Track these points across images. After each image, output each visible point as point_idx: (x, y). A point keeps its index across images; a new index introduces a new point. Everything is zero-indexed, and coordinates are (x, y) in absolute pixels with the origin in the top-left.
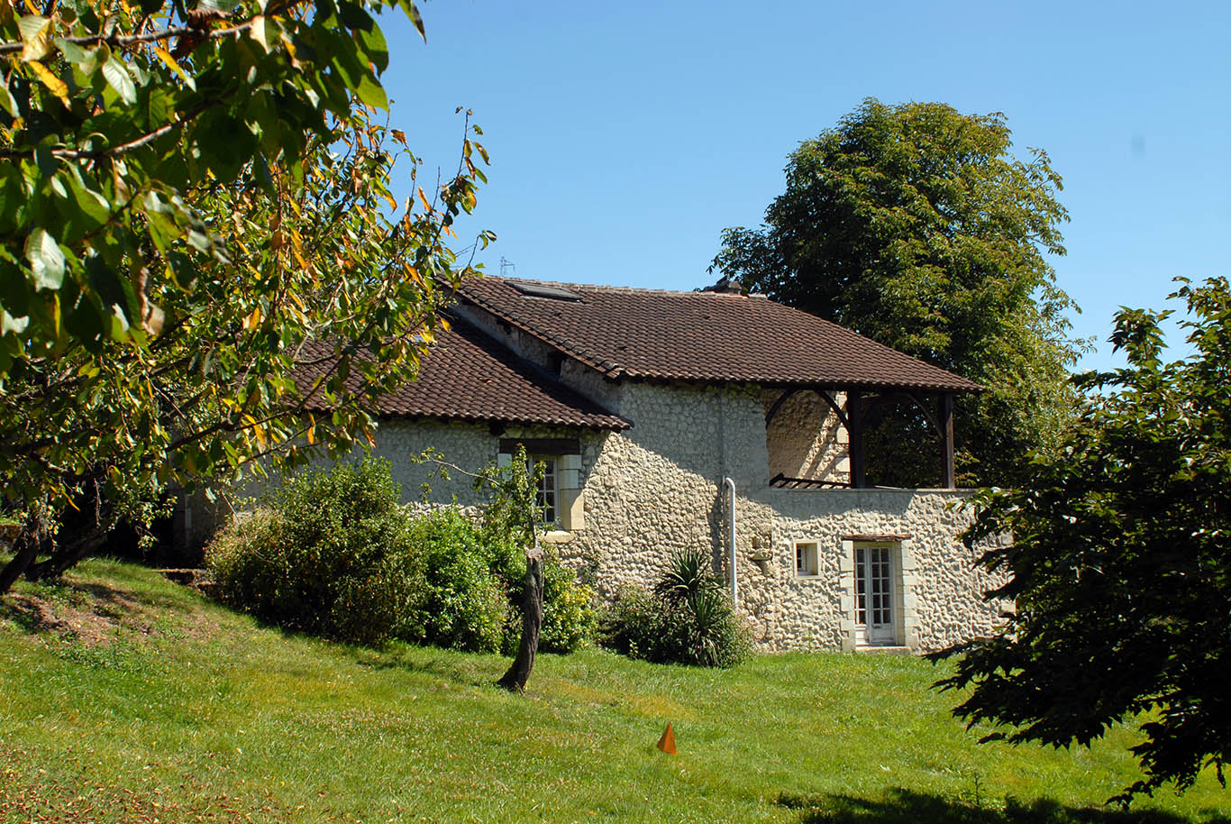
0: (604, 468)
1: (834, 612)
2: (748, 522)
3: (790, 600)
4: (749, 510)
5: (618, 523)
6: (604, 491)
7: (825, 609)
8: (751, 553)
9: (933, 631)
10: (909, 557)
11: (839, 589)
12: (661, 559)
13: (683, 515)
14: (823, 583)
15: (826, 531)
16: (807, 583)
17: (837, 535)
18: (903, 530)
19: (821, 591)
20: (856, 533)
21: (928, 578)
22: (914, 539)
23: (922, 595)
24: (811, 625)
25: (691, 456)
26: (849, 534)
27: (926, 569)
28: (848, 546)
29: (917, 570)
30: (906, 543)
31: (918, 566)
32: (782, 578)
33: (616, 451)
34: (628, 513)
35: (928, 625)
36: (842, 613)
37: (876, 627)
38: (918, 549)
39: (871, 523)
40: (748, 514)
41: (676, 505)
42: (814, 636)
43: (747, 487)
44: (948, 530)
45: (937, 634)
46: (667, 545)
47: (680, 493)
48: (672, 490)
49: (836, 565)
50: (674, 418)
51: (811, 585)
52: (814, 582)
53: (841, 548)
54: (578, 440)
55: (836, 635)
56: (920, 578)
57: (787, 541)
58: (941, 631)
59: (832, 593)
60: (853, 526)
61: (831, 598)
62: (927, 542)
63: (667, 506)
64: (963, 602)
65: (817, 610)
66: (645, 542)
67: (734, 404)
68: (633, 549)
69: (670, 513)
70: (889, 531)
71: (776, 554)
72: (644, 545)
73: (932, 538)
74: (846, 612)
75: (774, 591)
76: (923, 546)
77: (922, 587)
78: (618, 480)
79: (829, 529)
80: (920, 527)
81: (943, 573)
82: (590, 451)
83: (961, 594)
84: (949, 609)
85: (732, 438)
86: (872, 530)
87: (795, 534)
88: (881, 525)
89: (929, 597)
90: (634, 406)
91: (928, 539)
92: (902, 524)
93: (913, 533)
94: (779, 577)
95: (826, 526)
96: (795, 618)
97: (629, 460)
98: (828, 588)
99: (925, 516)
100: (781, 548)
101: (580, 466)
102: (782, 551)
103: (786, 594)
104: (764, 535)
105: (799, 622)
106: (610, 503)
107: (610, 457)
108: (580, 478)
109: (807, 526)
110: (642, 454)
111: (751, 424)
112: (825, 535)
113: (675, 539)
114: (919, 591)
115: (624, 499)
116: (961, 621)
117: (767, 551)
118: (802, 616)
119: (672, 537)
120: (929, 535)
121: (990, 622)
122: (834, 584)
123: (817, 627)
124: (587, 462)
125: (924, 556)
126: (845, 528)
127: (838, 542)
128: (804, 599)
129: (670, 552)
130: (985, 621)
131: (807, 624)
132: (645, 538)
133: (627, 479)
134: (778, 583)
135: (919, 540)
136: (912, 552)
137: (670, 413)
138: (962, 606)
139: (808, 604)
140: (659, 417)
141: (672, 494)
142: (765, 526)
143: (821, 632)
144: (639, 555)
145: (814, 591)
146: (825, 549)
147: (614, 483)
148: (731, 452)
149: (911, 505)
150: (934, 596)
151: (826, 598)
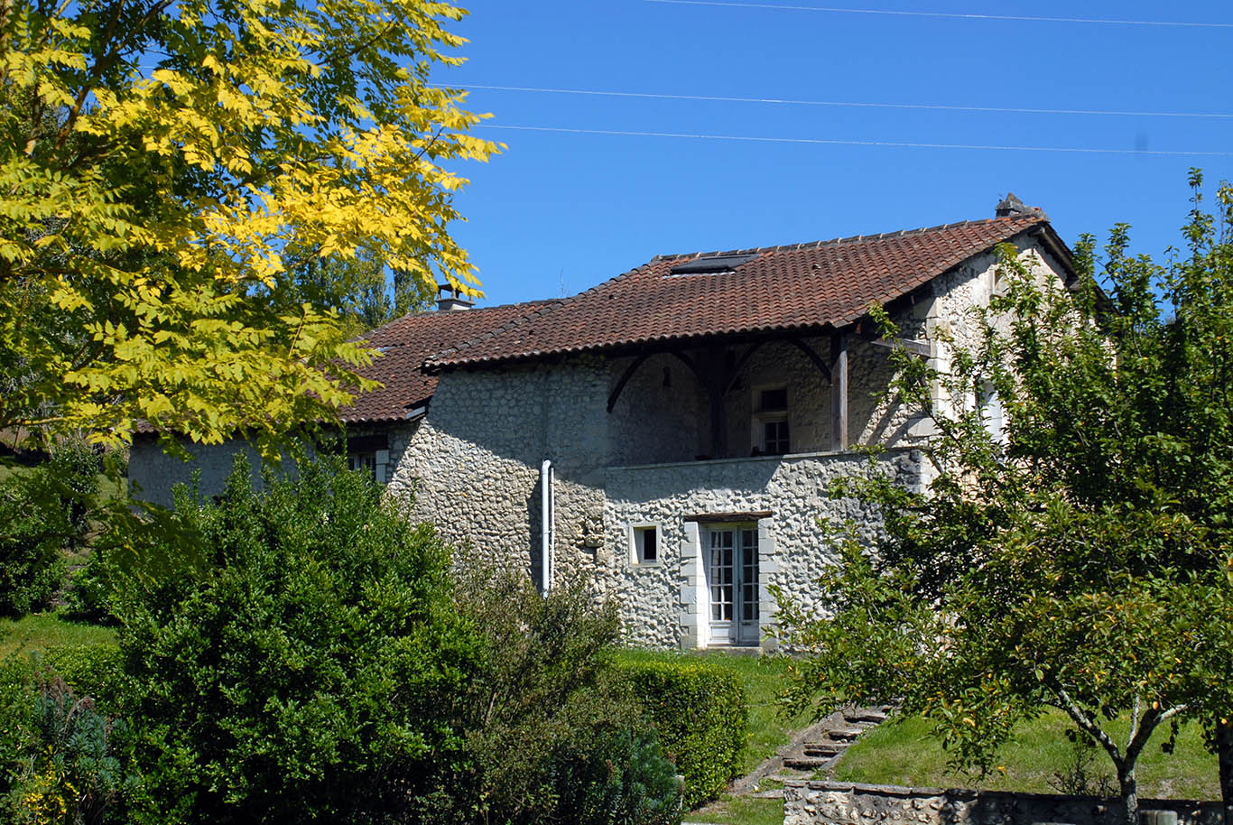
0: (412, 461)
1: (674, 605)
2: (574, 507)
3: (624, 591)
4: (577, 493)
5: (424, 514)
6: (410, 483)
7: (664, 601)
8: (579, 539)
10: (769, 538)
11: (680, 579)
13: (498, 502)
14: (663, 572)
15: (668, 512)
16: (643, 571)
17: (680, 516)
18: (762, 507)
19: (660, 580)
20: (701, 512)
21: (795, 564)
22: (777, 517)
23: (787, 584)
24: (648, 619)
25: (510, 441)
26: (691, 513)
27: (791, 554)
28: (693, 528)
29: (779, 554)
30: (763, 522)
31: (779, 549)
32: (616, 567)
33: (426, 443)
34: (436, 504)
36: (682, 606)
38: (782, 528)
39: (720, 501)
40: (576, 497)
41: (492, 493)
42: (650, 632)
43: (576, 468)
44: (826, 503)
46: (480, 533)
47: (496, 480)
48: (487, 477)
49: (678, 550)
50: (494, 403)
51: (648, 574)
52: (651, 571)
53: (682, 530)
54: (386, 437)
55: (676, 632)
56: (782, 563)
57: (622, 525)
59: (673, 583)
60: (697, 505)
61: (671, 588)
62: (796, 520)
63: (479, 494)
65: (655, 602)
66: (454, 531)
67: (567, 380)
69: (484, 500)
70: (744, 507)
71: (609, 540)
72: (454, 535)
73: (803, 514)
74: (686, 605)
75: (606, 580)
76: (788, 525)
77: (787, 576)
78: (426, 471)
79: (670, 510)
80: (786, 501)
81: (817, 557)
82: (398, 445)
85: (562, 417)
86: (721, 508)
87: (632, 517)
88: (735, 502)
89: (796, 586)
90: (449, 395)
91: (798, 516)
92: (763, 500)
93: (776, 510)
94: (612, 565)
95: (667, 506)
96: (629, 611)
97: (440, 450)
98: (669, 578)
99: (793, 486)
100: (616, 533)
101: (387, 461)
102: (616, 537)
103: (620, 583)
104: (594, 520)
105: (634, 616)
106: (416, 494)
107: (418, 449)
108: (387, 472)
109: (646, 507)
110: (454, 443)
111: (587, 399)
112: (666, 517)
113: (489, 528)
115: (431, 489)
117: (596, 536)
118: (637, 609)
119: (484, 525)
120: (798, 511)
122: (674, 572)
123: (655, 622)
124: (394, 456)
125: (791, 537)
126: (688, 508)
127: (681, 524)
128: (641, 590)
129: (482, 540)
131: (642, 618)
132: (455, 527)
133: (436, 470)
134: (611, 572)
135: (784, 518)
136: (773, 533)
137: (490, 398)
139: (645, 595)
140: (477, 403)
141: (486, 481)
142: (595, 510)
143: (659, 628)
145: (653, 582)
146: (666, 533)
147: (420, 475)
148: (559, 433)
149: (777, 474)
150: (805, 586)
151: (666, 590)
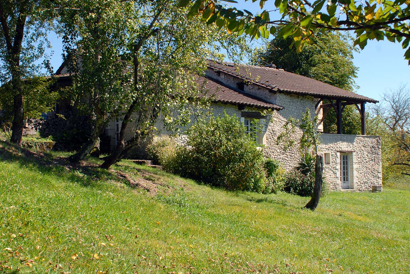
0: (272, 124)
1: (335, 177)
5: (276, 144)
6: (272, 132)
7: (332, 176)
9: (361, 184)
10: (355, 158)
11: (336, 169)
12: (288, 158)
14: (332, 167)
16: (327, 167)
17: (335, 150)
18: (353, 149)
19: (331, 170)
20: (341, 150)
21: (359, 166)
24: (328, 182)
26: (339, 150)
27: (359, 163)
28: (338, 154)
29: (357, 163)
30: (354, 154)
31: (357, 161)
35: (359, 182)
36: (337, 177)
37: (344, 183)
39: (344, 146)
42: (329, 186)
44: (365, 149)
45: (362, 185)
46: (289, 153)
47: (293, 134)
49: (335, 161)
50: (291, 107)
51: (328, 168)
52: (329, 167)
53: (336, 155)
55: (335, 185)
56: (357, 166)
57: (322, 152)
58: (363, 184)
60: (340, 147)
61: (334, 172)
62: (359, 153)
63: (289, 139)
64: (368, 174)
65: (330, 177)
67: (307, 103)
68: (280, 154)
70: (349, 149)
72: (283, 153)
73: (361, 152)
76: (358, 155)
77: (358, 169)
78: (276, 128)
80: (357, 148)
81: (363, 164)
82: (268, 118)
83: (368, 171)
84: (365, 177)
86: (345, 149)
87: (324, 150)
88: (347, 147)
92: (353, 147)
93: (356, 150)
95: (332, 147)
97: (279, 121)
98: (333, 169)
99: (359, 144)
101: (265, 123)
106: (274, 137)
107: (274, 120)
108: (265, 128)
109: (327, 147)
110: (282, 119)
111: (311, 110)
112: (332, 150)
113: (292, 151)
114: (357, 170)
115: (278, 135)
116: (368, 180)
121: (375, 181)
122: (334, 167)
124: (267, 122)
125: (358, 158)
126: (338, 148)
127: (336, 153)
129: (290, 155)
130: (374, 180)
133: (278, 128)
135: (357, 153)
136: (355, 157)
137: (290, 105)
138: (368, 175)
139: (327, 174)
141: (291, 134)
143: (331, 184)
144: (282, 156)
145: (329, 170)
146: (332, 155)
147: (275, 130)
149: (355, 140)
150: (361, 172)
151: (332, 172)
